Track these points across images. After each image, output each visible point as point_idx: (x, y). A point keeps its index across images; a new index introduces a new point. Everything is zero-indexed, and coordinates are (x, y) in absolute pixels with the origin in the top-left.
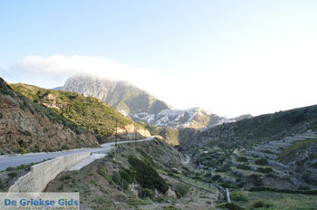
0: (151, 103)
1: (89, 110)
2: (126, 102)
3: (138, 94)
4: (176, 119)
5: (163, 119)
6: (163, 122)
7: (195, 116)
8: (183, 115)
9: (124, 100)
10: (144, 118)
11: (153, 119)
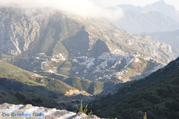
0: (91, 43)
2: (64, 43)
3: (76, 30)
5: (102, 64)
6: (101, 69)
7: (131, 63)
8: (120, 62)
9: (61, 40)
10: (83, 63)
11: (93, 64)
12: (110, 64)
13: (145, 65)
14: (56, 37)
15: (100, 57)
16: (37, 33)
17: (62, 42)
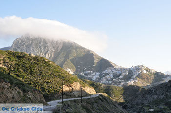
0: (96, 61)
1: (36, 69)
3: (83, 53)
4: (121, 77)
5: (107, 77)
6: (108, 80)
7: (140, 74)
8: (127, 73)
9: (70, 59)
10: (89, 76)
11: (98, 77)
12: (116, 76)
13: (153, 77)
14: (67, 57)
15: (104, 72)
16: (51, 54)
17: (71, 60)
